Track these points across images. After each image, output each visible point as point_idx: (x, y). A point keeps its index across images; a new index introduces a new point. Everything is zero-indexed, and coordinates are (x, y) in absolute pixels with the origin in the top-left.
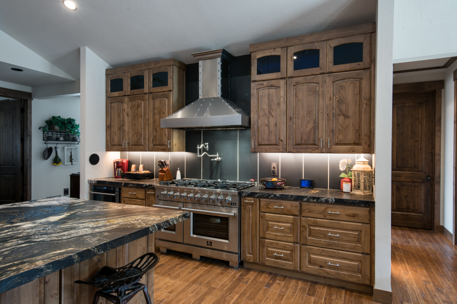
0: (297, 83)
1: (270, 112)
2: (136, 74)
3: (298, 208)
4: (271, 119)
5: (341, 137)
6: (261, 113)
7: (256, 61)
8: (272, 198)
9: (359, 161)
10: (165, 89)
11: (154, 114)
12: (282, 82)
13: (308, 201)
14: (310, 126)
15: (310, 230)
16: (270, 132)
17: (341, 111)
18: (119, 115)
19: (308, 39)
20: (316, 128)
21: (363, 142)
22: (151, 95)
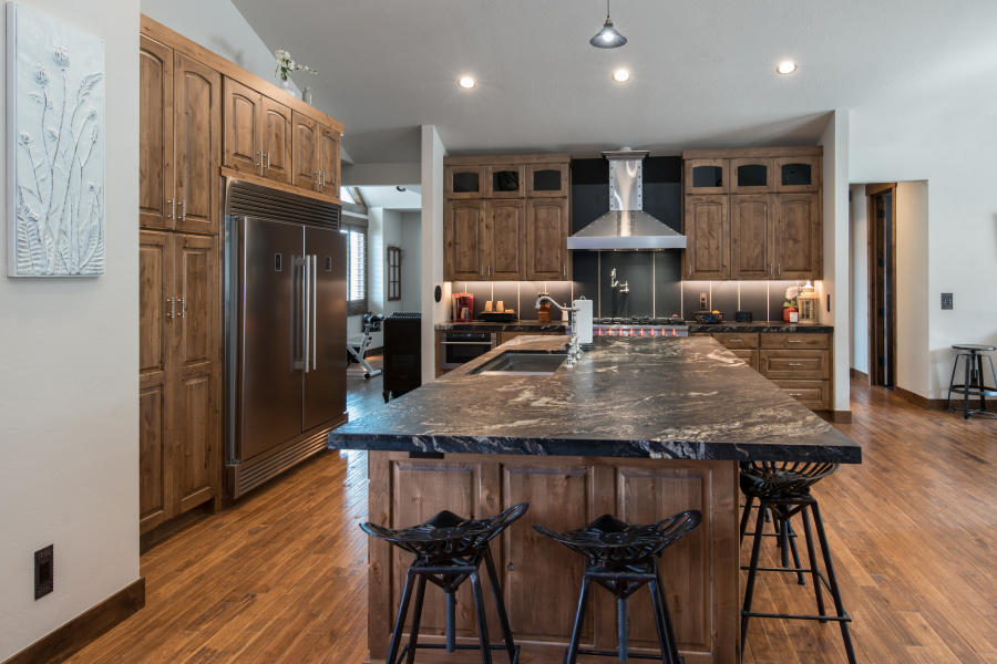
0: (743, 201)
1: (710, 233)
2: (504, 169)
3: (757, 340)
4: (712, 241)
5: (791, 263)
6: (699, 234)
7: (691, 170)
8: (728, 331)
9: (814, 289)
10: (555, 194)
11: (536, 229)
12: (724, 199)
13: (768, 331)
14: (758, 250)
15: (770, 363)
16: (710, 256)
17: (790, 235)
18: (471, 228)
19: (754, 153)
20: (763, 252)
21: (813, 268)
22: (532, 201)
